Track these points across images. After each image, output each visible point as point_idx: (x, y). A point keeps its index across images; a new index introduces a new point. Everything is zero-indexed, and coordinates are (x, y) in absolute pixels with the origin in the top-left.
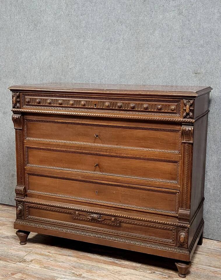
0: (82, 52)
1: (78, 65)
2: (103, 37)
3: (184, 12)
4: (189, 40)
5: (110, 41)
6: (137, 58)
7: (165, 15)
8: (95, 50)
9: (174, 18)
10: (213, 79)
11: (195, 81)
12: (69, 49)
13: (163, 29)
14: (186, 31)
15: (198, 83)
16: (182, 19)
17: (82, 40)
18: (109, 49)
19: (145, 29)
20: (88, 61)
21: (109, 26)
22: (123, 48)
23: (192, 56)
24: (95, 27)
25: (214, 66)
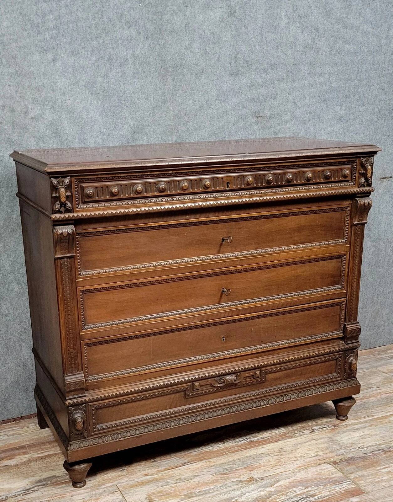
0: (53, 82)
1: (47, 111)
2: (93, 51)
3: (237, 11)
4: (247, 62)
5: (109, 59)
6: (164, 93)
7: (207, 15)
8: (80, 79)
9: (221, 22)
10: (282, 125)
11: (255, 130)
12: (25, 76)
13: (205, 39)
14: (242, 45)
15: (260, 132)
16: (235, 23)
17: (50, 57)
18: (106, 76)
19: (175, 39)
20: (70, 101)
21: (105, 30)
22: (134, 73)
23: (252, 88)
24: (75, 29)
25: (282, 104)
